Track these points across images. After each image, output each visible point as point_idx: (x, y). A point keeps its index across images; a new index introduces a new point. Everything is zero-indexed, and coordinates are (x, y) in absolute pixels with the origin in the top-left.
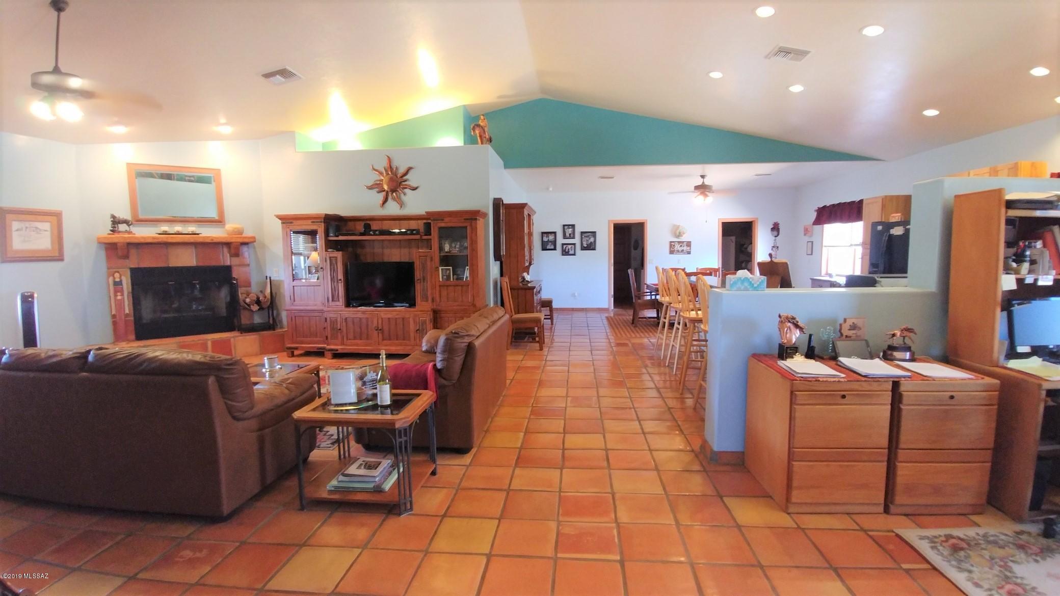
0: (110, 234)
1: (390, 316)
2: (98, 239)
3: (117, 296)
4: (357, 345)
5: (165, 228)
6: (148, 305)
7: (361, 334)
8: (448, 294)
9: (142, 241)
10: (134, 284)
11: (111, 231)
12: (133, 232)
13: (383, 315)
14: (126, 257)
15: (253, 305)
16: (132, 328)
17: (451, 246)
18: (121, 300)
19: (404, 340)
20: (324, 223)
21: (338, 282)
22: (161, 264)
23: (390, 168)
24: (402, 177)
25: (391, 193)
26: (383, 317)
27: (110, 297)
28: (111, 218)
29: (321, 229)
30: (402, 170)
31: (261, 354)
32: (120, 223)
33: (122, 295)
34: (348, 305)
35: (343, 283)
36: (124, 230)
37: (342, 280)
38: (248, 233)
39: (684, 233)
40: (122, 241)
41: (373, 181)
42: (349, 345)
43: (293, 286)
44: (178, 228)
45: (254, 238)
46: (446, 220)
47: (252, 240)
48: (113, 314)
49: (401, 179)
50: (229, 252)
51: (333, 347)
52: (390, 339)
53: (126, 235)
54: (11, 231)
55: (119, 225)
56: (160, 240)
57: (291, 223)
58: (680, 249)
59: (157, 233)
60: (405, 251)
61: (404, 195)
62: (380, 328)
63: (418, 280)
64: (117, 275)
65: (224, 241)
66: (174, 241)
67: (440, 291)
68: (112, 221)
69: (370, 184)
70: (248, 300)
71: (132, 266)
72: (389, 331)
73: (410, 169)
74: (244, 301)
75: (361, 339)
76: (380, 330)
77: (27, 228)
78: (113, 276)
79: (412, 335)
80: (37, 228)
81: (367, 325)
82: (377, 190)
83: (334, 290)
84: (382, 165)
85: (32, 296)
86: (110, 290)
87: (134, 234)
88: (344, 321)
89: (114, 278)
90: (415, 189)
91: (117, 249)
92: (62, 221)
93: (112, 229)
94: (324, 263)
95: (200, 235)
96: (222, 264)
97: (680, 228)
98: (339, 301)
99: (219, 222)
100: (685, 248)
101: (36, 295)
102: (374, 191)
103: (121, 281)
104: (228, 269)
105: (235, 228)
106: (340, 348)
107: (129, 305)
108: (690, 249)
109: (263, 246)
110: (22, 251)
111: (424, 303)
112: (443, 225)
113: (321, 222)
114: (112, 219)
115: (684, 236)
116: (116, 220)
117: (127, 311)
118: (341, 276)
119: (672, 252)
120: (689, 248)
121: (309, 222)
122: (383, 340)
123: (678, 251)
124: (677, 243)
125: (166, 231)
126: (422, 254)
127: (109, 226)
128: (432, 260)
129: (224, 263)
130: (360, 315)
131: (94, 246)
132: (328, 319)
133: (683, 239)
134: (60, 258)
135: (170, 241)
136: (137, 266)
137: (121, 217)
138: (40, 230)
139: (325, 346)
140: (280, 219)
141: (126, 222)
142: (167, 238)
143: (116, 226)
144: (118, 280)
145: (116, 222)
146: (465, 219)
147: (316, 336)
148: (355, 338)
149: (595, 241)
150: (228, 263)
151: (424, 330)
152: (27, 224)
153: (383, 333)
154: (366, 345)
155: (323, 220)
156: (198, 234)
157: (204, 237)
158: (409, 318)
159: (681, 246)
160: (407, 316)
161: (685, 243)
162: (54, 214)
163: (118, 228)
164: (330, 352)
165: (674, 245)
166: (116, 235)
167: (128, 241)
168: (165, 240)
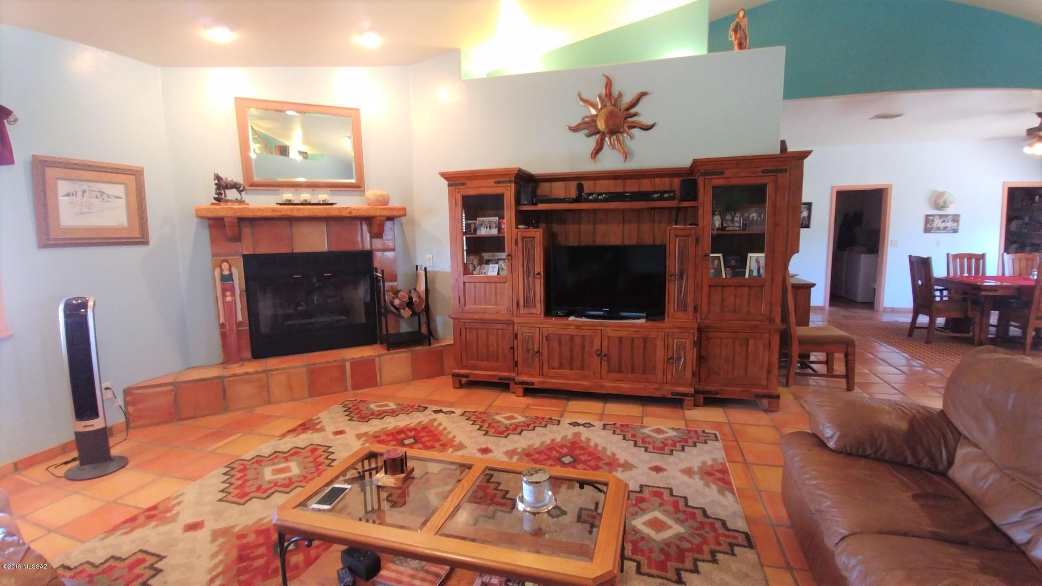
0: (213, 204)
1: (623, 334)
2: (197, 210)
3: (226, 296)
4: (564, 377)
5: (288, 195)
6: (267, 307)
7: (572, 360)
8: (722, 300)
9: (259, 214)
10: (248, 278)
11: (215, 199)
12: (246, 202)
13: (610, 333)
14: (237, 238)
15: (404, 309)
16: (246, 341)
17: (723, 219)
18: (232, 302)
19: (644, 373)
20: (516, 183)
21: (534, 276)
22: (285, 250)
23: (609, 97)
24: (628, 109)
25: (608, 136)
26: (609, 335)
27: (217, 297)
28: (215, 180)
29: (509, 193)
30: (627, 99)
31: (413, 379)
32: (227, 188)
33: (233, 295)
34: (549, 312)
35: (542, 279)
36: (233, 198)
37: (542, 273)
38: (395, 203)
39: (951, 203)
40: (231, 214)
41: (581, 118)
42: (552, 377)
43: (464, 283)
44: (305, 196)
45: (404, 209)
46: (728, 173)
47: (402, 213)
48: (221, 322)
49: (626, 112)
50: (370, 231)
51: (525, 378)
52: (620, 371)
53: (236, 206)
54: (56, 195)
55: (227, 191)
56: (282, 213)
57: (463, 184)
58: (942, 225)
59: (277, 204)
60: (631, 228)
61: (631, 138)
62: (605, 351)
63: (672, 276)
64: (225, 266)
65: (366, 214)
66: (301, 214)
67: (709, 295)
68: (216, 184)
69: (574, 124)
70: (397, 302)
71: (245, 253)
72: (620, 359)
73: (643, 95)
74: (392, 303)
75: (571, 369)
76: (605, 355)
77: (84, 191)
78: (220, 267)
79: (660, 365)
80: (102, 193)
81: (583, 347)
82: (586, 132)
83: (528, 288)
84: (595, 91)
85: (84, 305)
86: (216, 287)
87: (248, 204)
88: (544, 339)
89: (222, 270)
90: (647, 128)
91: (225, 227)
92: (144, 183)
93: (217, 196)
94: (514, 247)
95: (334, 206)
96: (360, 248)
97: (946, 196)
98: (535, 306)
99: (358, 187)
100: (950, 224)
101: (91, 304)
102: (582, 134)
103: (231, 275)
104: (368, 255)
105: (380, 196)
106: (536, 381)
107: (242, 309)
108: (958, 225)
109: (413, 223)
110: (76, 229)
111: (680, 314)
112: (721, 182)
113: (510, 182)
114: (217, 182)
115: (951, 206)
116: (223, 183)
117: (240, 318)
118: (539, 268)
119: (927, 230)
120: (955, 224)
121: (491, 182)
122: (609, 371)
123: (938, 229)
124: (937, 217)
125: (290, 201)
126: (679, 233)
127: (211, 190)
128: (697, 241)
129: (363, 247)
130: (572, 331)
131: (193, 223)
132: (519, 336)
133: (948, 211)
134: (143, 240)
135: (296, 214)
136: (252, 252)
137: (229, 179)
138: (109, 196)
139: (513, 375)
140: (446, 178)
141: (235, 186)
142: (292, 210)
143: (223, 192)
144: (226, 273)
145: (222, 186)
146: (763, 171)
147: (497, 360)
148: (561, 366)
149: (809, 216)
150: (367, 246)
151: (680, 358)
152: (85, 186)
153: (609, 361)
154: (580, 379)
155: (513, 179)
156: (332, 204)
157: (340, 209)
158: (656, 338)
159: (944, 221)
160: (653, 335)
161: (950, 218)
162: (130, 172)
163: (225, 196)
164: (520, 386)
165: (932, 221)
166: (223, 206)
167: (239, 214)
168: (289, 213)
